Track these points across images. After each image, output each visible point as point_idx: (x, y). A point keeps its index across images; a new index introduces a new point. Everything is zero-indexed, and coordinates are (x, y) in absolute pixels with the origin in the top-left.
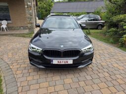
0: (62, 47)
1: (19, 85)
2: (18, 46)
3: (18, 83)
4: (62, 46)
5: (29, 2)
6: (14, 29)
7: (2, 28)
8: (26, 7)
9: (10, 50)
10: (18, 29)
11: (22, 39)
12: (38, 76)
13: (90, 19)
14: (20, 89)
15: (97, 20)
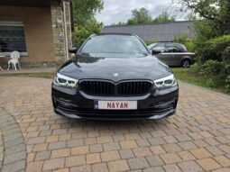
0: (116, 77)
1: (29, 151)
2: (35, 90)
3: (28, 147)
4: (116, 75)
5: (60, 19)
6: (32, 67)
7: (11, 64)
8: (54, 26)
9: (20, 96)
10: (38, 67)
11: (44, 80)
12: (69, 136)
13: (167, 49)
14: (31, 157)
15: (180, 51)
